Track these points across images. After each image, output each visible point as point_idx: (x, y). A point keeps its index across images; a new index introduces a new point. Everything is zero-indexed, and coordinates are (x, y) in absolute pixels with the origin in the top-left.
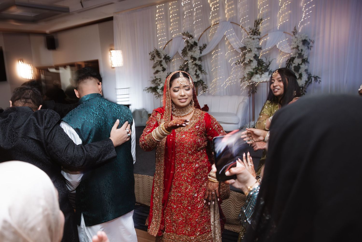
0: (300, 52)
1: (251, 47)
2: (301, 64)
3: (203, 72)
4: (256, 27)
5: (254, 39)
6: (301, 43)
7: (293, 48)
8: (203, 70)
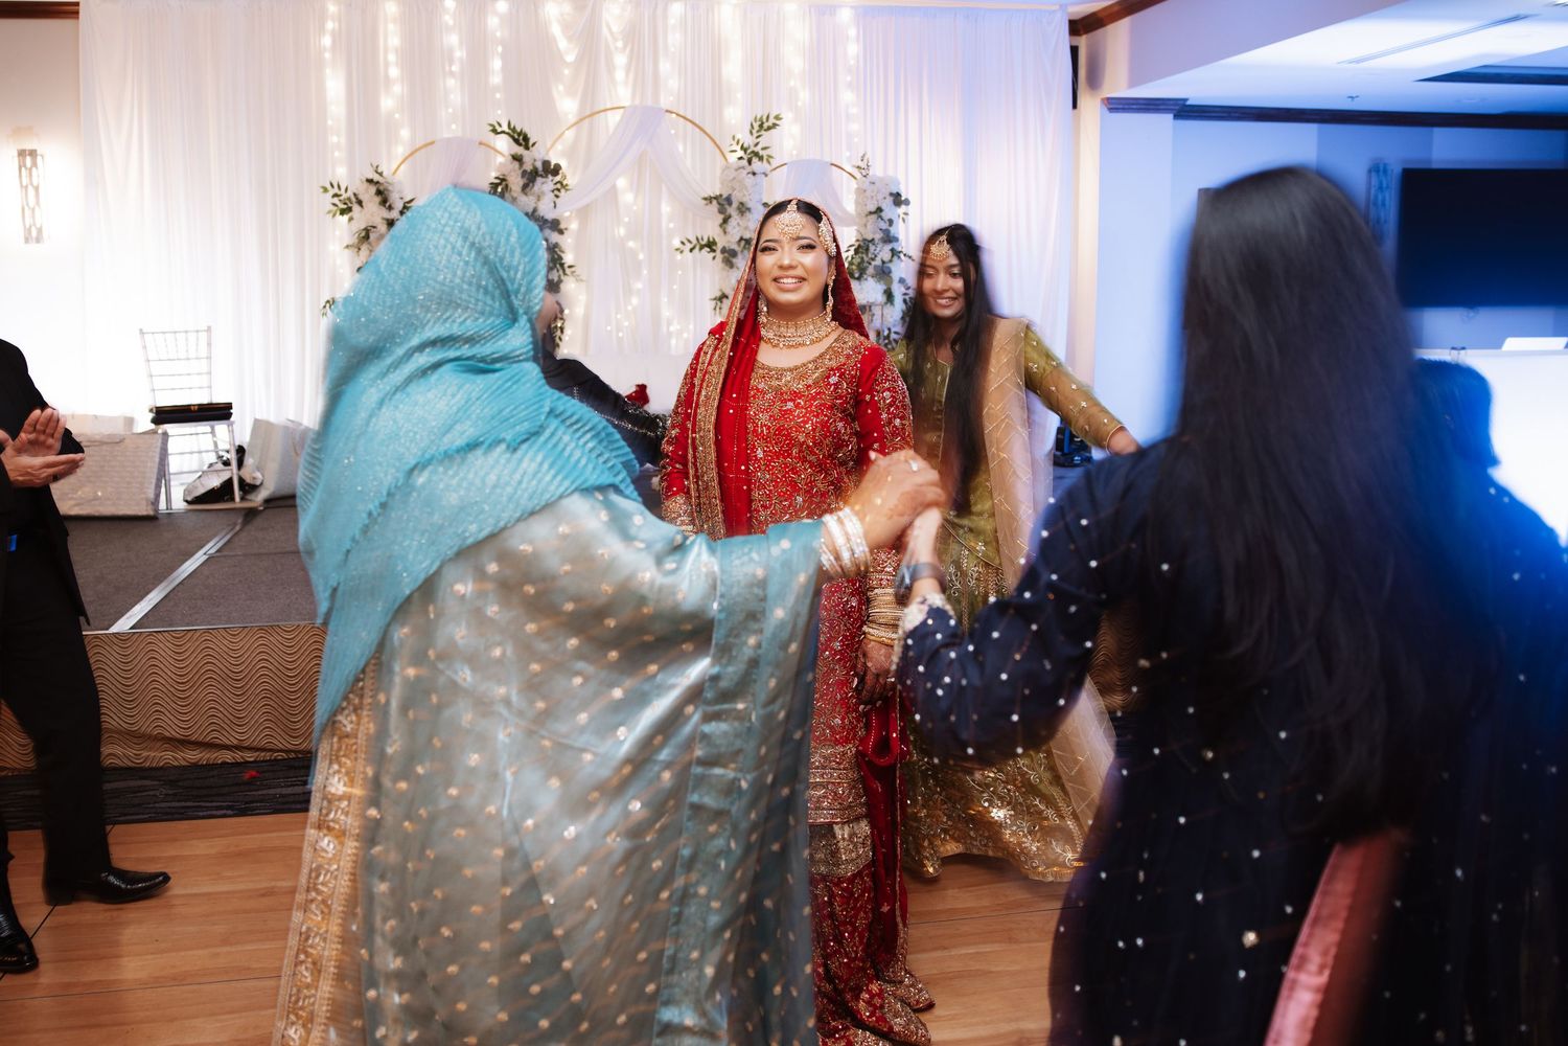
0: (884, 226)
1: (744, 200)
2: (891, 261)
3: (568, 271)
4: (758, 137)
5: (754, 174)
6: (890, 200)
7: (871, 213)
8: (570, 267)
